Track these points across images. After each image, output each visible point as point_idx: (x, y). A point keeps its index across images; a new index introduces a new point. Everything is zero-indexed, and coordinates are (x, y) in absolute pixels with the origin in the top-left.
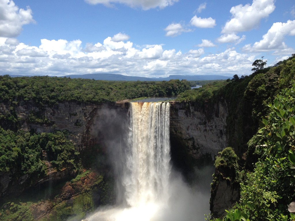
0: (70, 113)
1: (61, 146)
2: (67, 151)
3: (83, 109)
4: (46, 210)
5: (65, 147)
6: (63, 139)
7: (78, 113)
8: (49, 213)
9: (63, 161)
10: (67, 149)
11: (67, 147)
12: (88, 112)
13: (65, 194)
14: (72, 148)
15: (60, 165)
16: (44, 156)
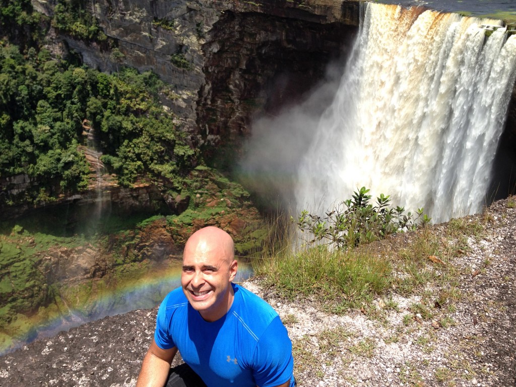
1: (135, 119)
2: (152, 137)
4: (91, 268)
5: (148, 124)
6: (143, 100)
7: (176, 22)
8: (101, 277)
9: (139, 163)
10: (152, 131)
11: (151, 127)
12: (207, 21)
13: (151, 246)
14: (168, 131)
15: (126, 172)
16: (86, 136)
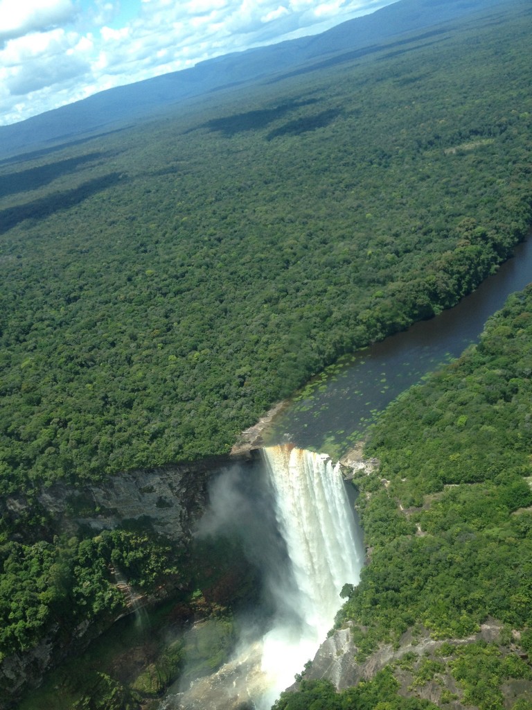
0: (140, 489)
1: (142, 549)
3: (162, 479)
7: (155, 487)
9: (155, 574)
12: (176, 482)
